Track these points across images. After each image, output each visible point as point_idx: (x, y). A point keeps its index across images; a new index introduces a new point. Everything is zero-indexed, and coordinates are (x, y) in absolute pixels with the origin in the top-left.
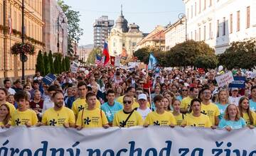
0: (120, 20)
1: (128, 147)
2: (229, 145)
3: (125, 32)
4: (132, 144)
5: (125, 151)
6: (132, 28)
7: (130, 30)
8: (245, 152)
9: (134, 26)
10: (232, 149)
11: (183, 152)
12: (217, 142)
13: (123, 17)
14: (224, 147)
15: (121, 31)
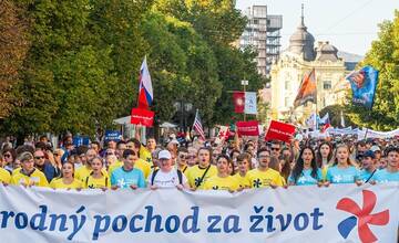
0: (299, 35)
1: (144, 213)
2: (271, 209)
3: (308, 60)
4: (150, 209)
5: (141, 217)
6: (323, 52)
7: (319, 55)
8: (289, 217)
9: (327, 48)
10: (274, 214)
11: (213, 221)
12: (255, 208)
13: (305, 29)
14: (264, 213)
15: (300, 58)
